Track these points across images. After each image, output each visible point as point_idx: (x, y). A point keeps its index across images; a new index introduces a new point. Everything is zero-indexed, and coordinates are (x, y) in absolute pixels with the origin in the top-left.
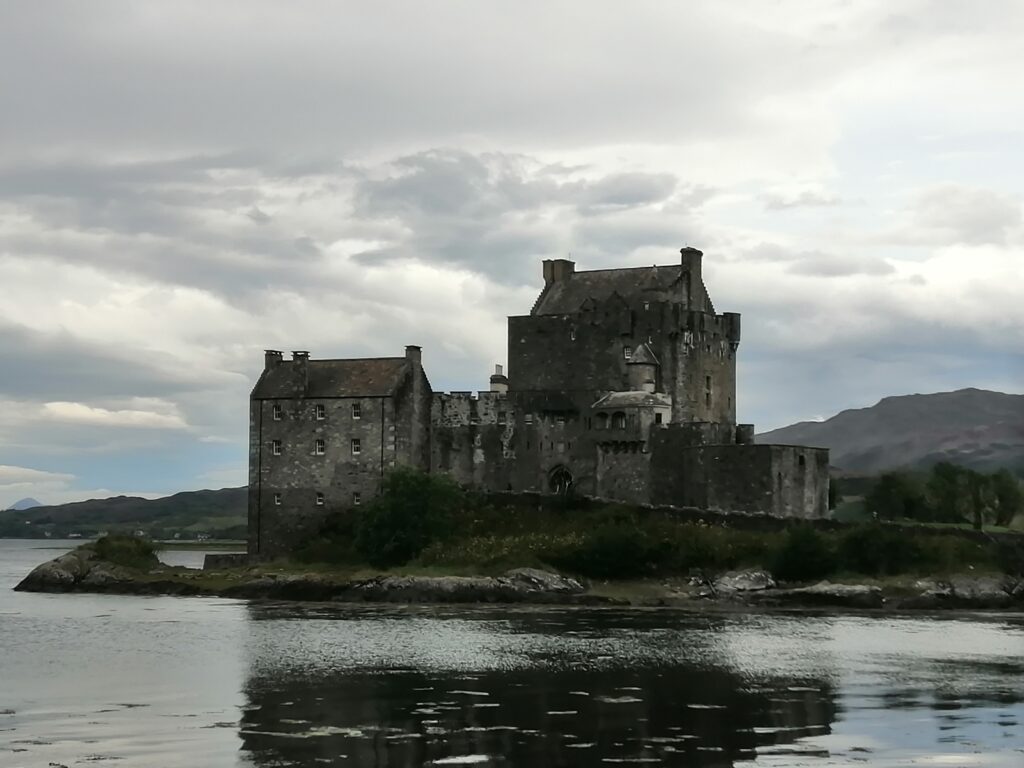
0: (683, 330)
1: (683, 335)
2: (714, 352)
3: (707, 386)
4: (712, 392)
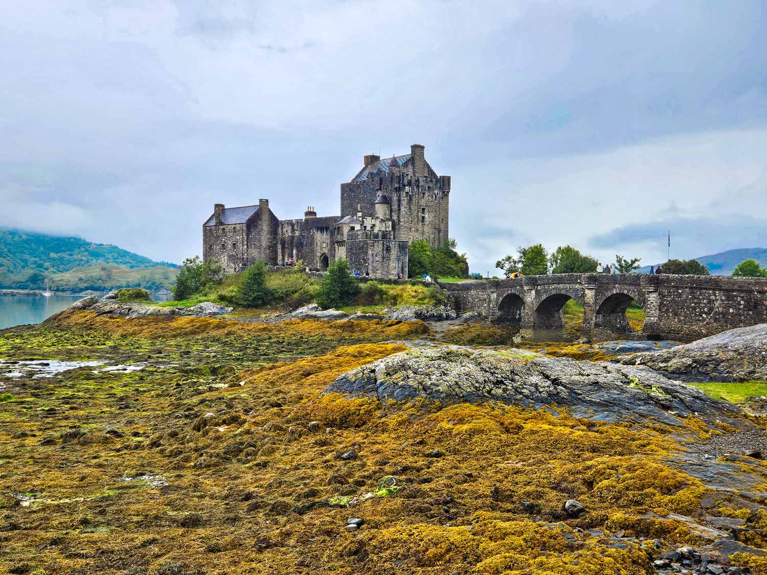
0: (404, 186)
1: (404, 188)
2: (429, 196)
3: (423, 213)
4: (426, 216)
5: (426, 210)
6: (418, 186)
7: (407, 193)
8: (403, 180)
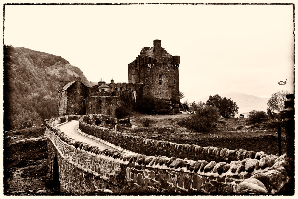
0: (147, 64)
2: (164, 68)
3: (160, 78)
4: (162, 80)
5: (162, 76)
7: (149, 67)
8: (146, 60)
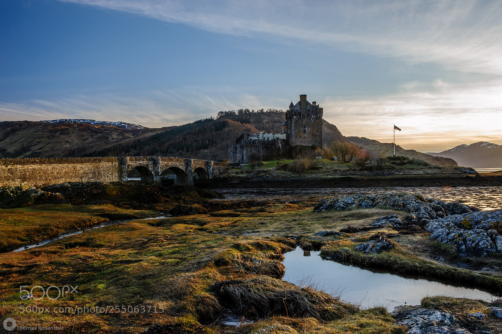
0: (293, 116)
2: (307, 119)
4: (306, 129)
5: (306, 126)
6: (300, 115)
7: (294, 119)
